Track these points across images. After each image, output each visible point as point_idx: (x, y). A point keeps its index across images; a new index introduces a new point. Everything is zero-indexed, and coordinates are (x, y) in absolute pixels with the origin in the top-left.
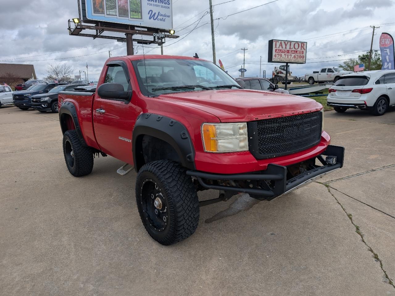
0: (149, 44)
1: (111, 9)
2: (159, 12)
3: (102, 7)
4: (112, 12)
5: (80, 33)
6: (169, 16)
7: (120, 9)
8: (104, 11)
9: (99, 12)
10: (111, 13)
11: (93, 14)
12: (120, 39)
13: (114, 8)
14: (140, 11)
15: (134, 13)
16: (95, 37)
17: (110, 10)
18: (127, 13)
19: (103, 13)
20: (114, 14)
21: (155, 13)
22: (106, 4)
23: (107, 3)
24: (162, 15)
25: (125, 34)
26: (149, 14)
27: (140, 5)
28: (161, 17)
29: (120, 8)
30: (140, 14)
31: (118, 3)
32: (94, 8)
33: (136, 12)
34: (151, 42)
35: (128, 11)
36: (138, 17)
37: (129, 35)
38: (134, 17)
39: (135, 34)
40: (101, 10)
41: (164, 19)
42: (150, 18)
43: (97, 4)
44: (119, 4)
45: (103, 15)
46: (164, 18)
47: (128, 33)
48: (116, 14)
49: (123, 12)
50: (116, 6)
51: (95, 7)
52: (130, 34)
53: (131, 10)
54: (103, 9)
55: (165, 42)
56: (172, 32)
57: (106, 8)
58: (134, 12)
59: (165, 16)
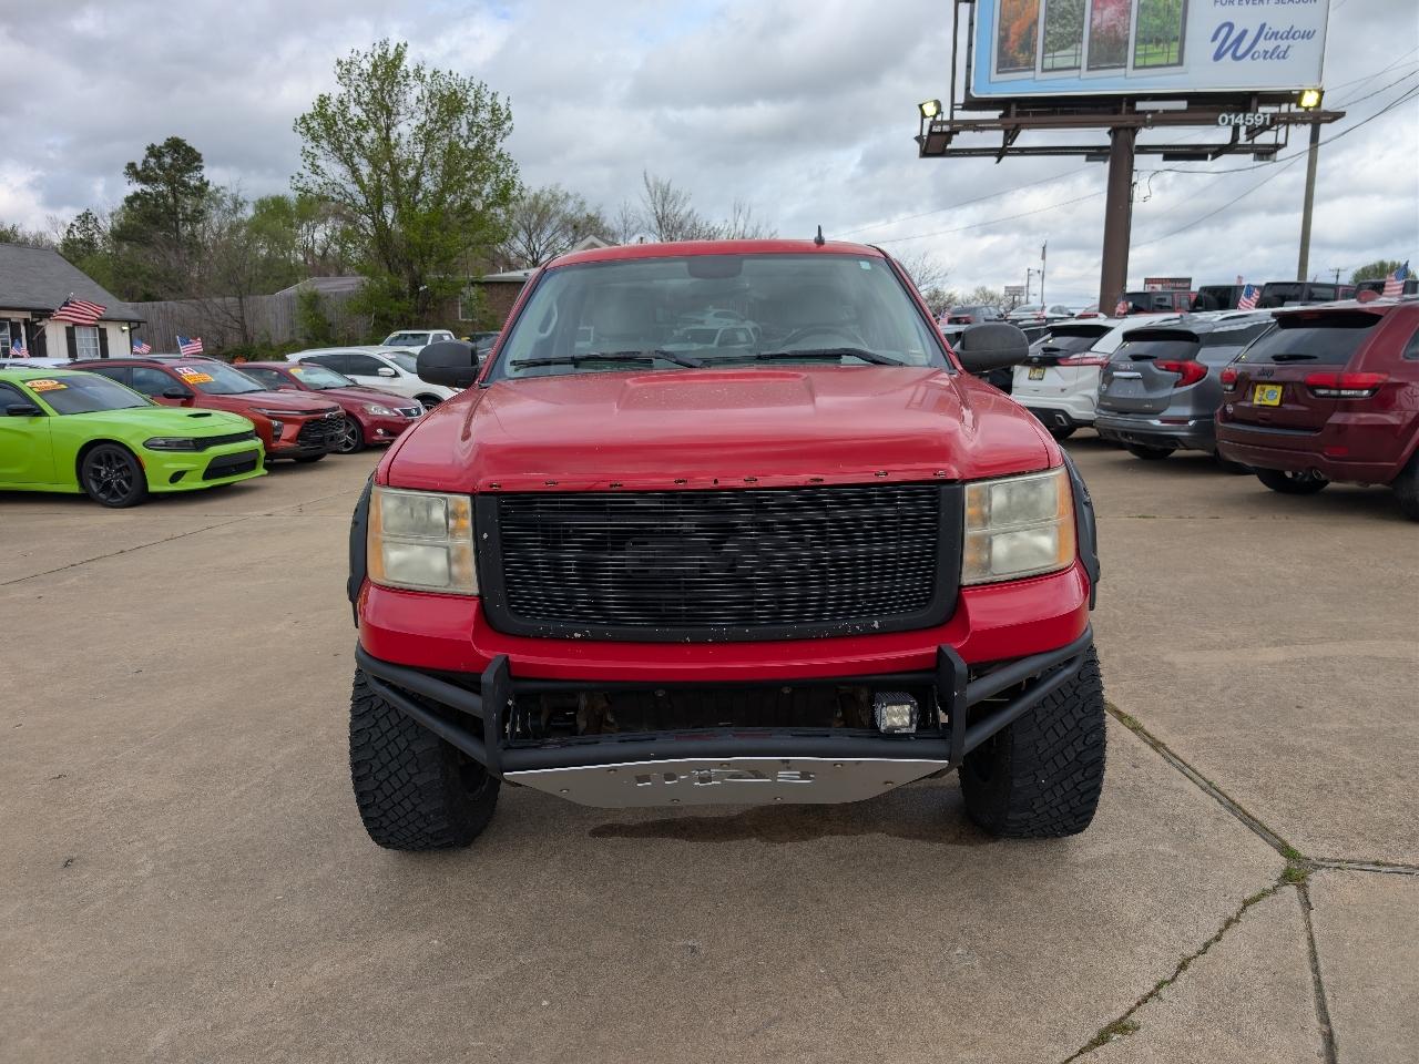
0: (1212, 159)
1: (1063, 47)
2: (1263, 26)
3: (1028, 45)
4: (1063, 58)
5: (949, 147)
6: (1307, 35)
7: (1098, 40)
8: (1035, 60)
9: (1018, 64)
10: (1059, 62)
11: (995, 77)
12: (1094, 153)
13: (1073, 41)
14: (1179, 34)
15: (1151, 48)
16: (1000, 153)
17: (1056, 54)
18: (1123, 50)
19: (1030, 66)
20: (1072, 64)
21: (1244, 33)
22: (1047, 33)
23: (1048, 28)
24: (1275, 35)
25: (1109, 133)
26: (1215, 38)
27: (1179, 11)
28: (1270, 45)
29: (1096, 36)
30: (1175, 46)
31: (1092, 20)
32: (1001, 52)
33: (1158, 42)
34: (1219, 151)
35: (1127, 43)
36: (1163, 61)
37: (1122, 134)
38: (1150, 61)
39: (1140, 127)
40: (1022, 58)
41: (1283, 48)
42: (1218, 56)
43: (1013, 37)
44: (1096, 22)
45: (1030, 74)
46: (1284, 44)
47: (1121, 128)
48: (1078, 64)
49: (1108, 52)
50: (1081, 34)
51: (1005, 49)
52: (1126, 128)
53: (1141, 37)
54: (1034, 53)
55: (1285, 145)
56: (1310, 100)
57: (1045, 45)
58: (1151, 42)
59: (1291, 34)
